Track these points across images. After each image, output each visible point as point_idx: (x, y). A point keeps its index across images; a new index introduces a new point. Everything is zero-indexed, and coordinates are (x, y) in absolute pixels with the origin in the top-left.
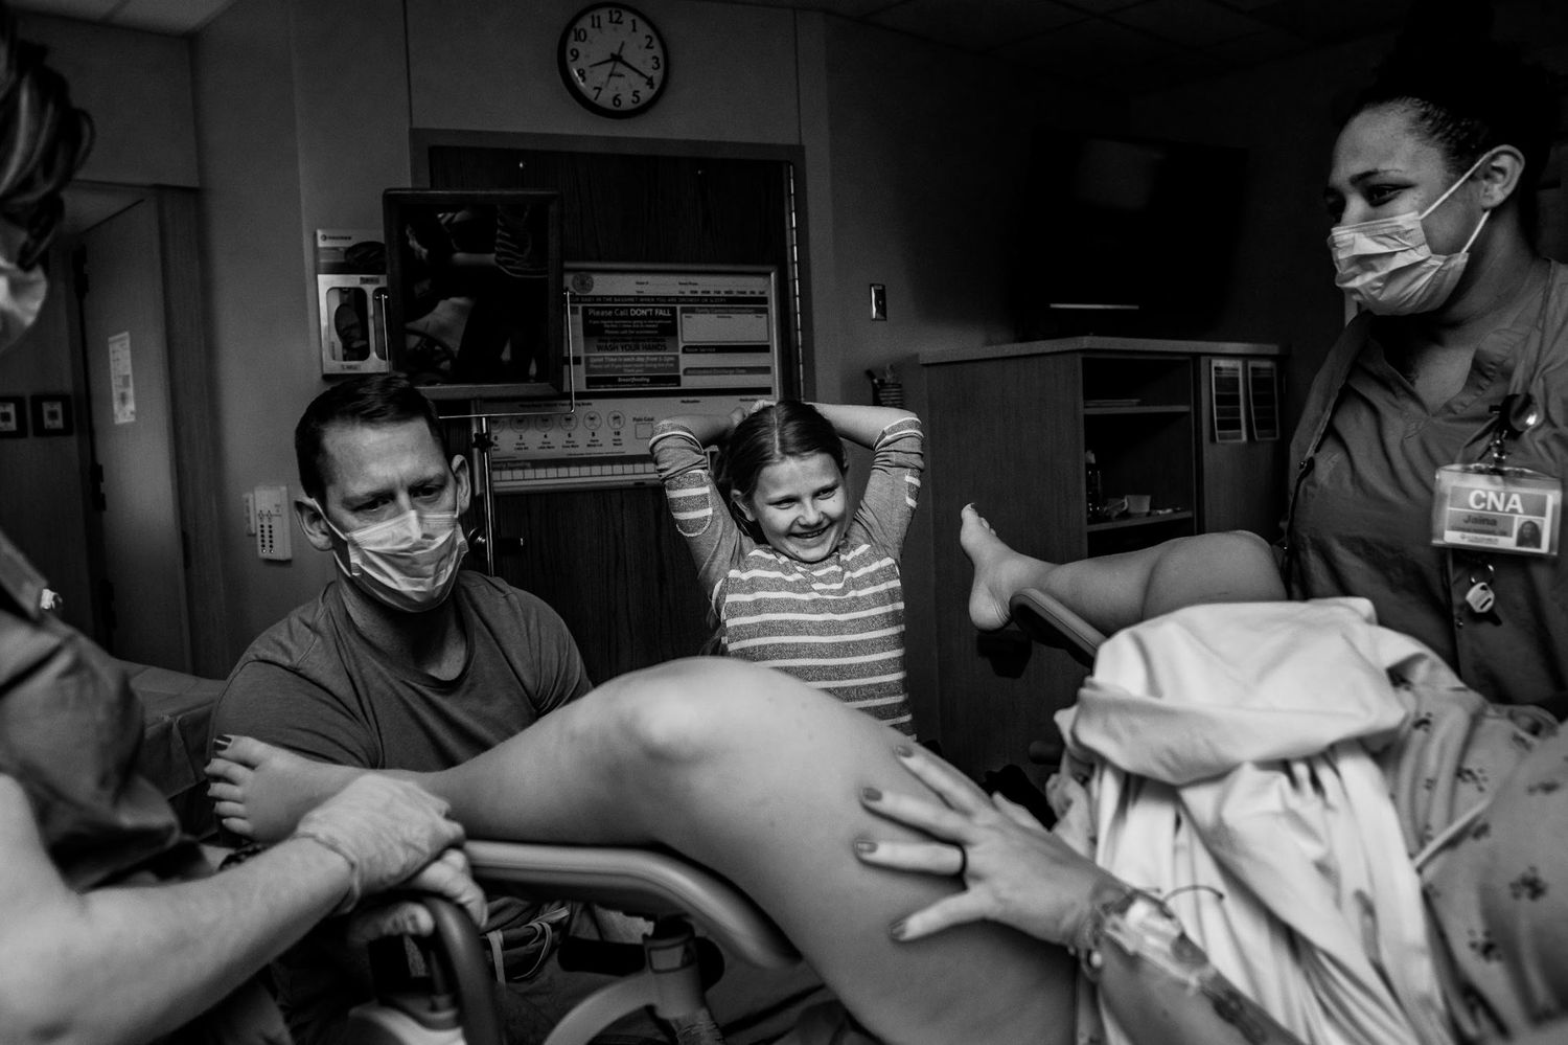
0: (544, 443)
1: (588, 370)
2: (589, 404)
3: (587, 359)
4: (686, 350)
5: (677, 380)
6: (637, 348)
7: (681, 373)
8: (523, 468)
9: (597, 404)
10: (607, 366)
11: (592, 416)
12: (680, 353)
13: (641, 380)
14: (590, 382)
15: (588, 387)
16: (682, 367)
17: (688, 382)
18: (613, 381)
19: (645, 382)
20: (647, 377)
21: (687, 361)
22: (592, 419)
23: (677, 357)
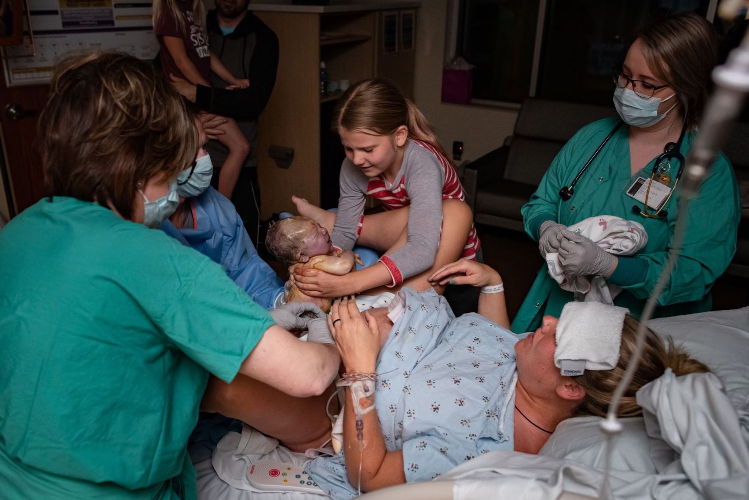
0: (42, 58)
1: (63, 17)
2: (65, 37)
3: (62, 11)
4: (116, 6)
5: (112, 23)
6: (89, 5)
7: (114, 19)
8: (32, 72)
9: (70, 36)
10: (73, 15)
11: (67, 43)
12: (113, 8)
13: (93, 23)
14: (64, 24)
15: (64, 27)
16: (115, 15)
17: (118, 24)
18: (77, 24)
19: (95, 24)
20: (95, 21)
21: (117, 12)
22: (67, 44)
23: (111, 10)
